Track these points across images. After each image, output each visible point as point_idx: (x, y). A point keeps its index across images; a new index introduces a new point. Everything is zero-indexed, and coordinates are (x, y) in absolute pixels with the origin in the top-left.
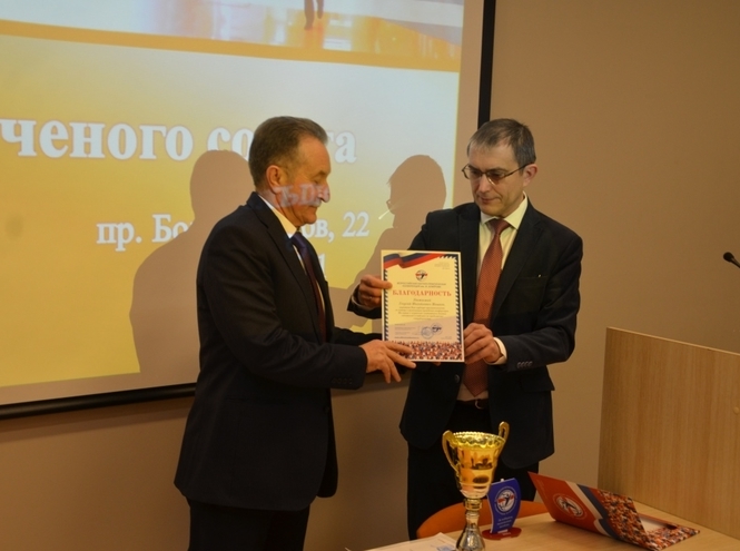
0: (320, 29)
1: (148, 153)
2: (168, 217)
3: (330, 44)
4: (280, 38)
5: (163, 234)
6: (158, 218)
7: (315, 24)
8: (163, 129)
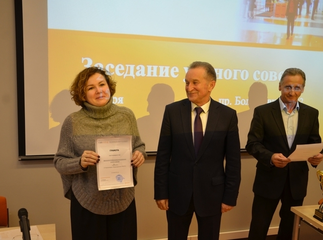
0: (292, 39)
1: (235, 78)
2: (240, 97)
3: (294, 44)
4: (278, 42)
5: (238, 102)
6: (237, 97)
7: (290, 38)
8: (240, 71)
